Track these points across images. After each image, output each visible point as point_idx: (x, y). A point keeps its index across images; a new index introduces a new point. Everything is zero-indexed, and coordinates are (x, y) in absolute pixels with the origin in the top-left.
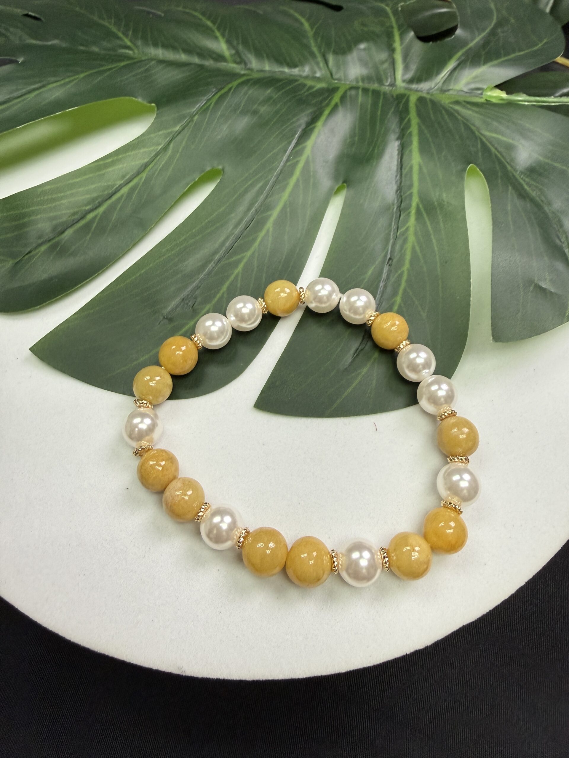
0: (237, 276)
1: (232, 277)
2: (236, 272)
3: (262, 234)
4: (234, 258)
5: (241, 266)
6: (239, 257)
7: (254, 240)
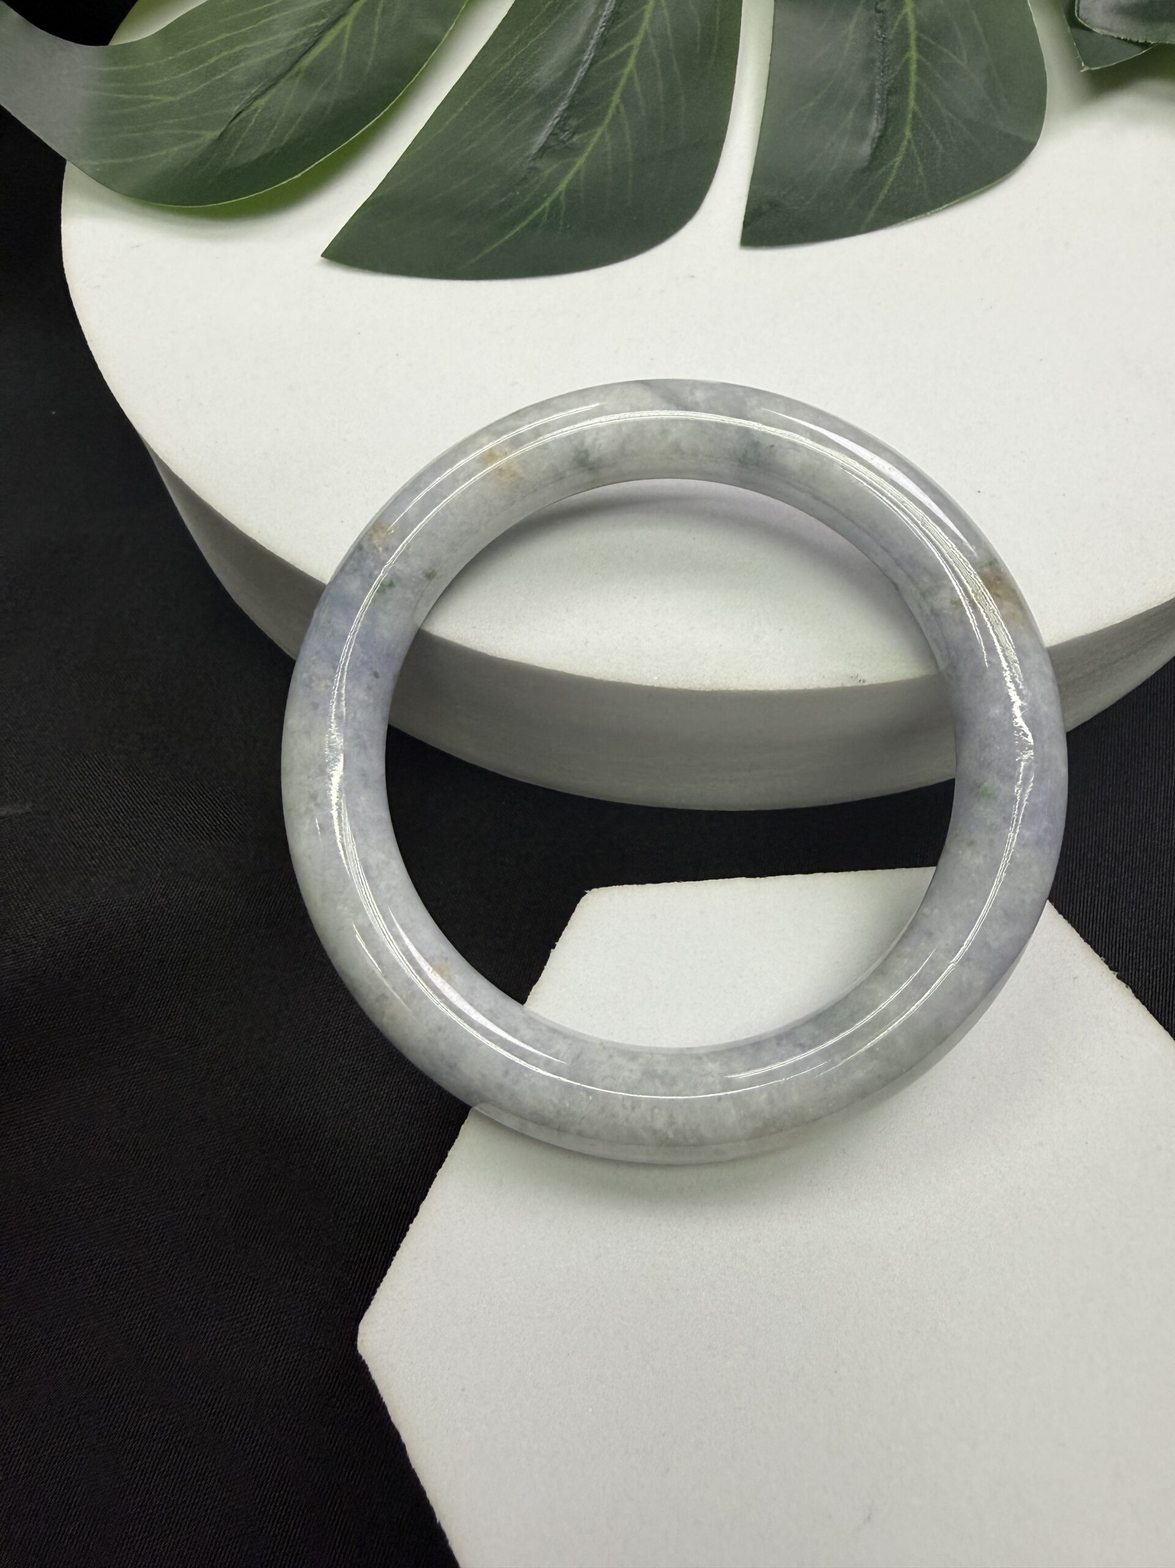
6: (625, 47)
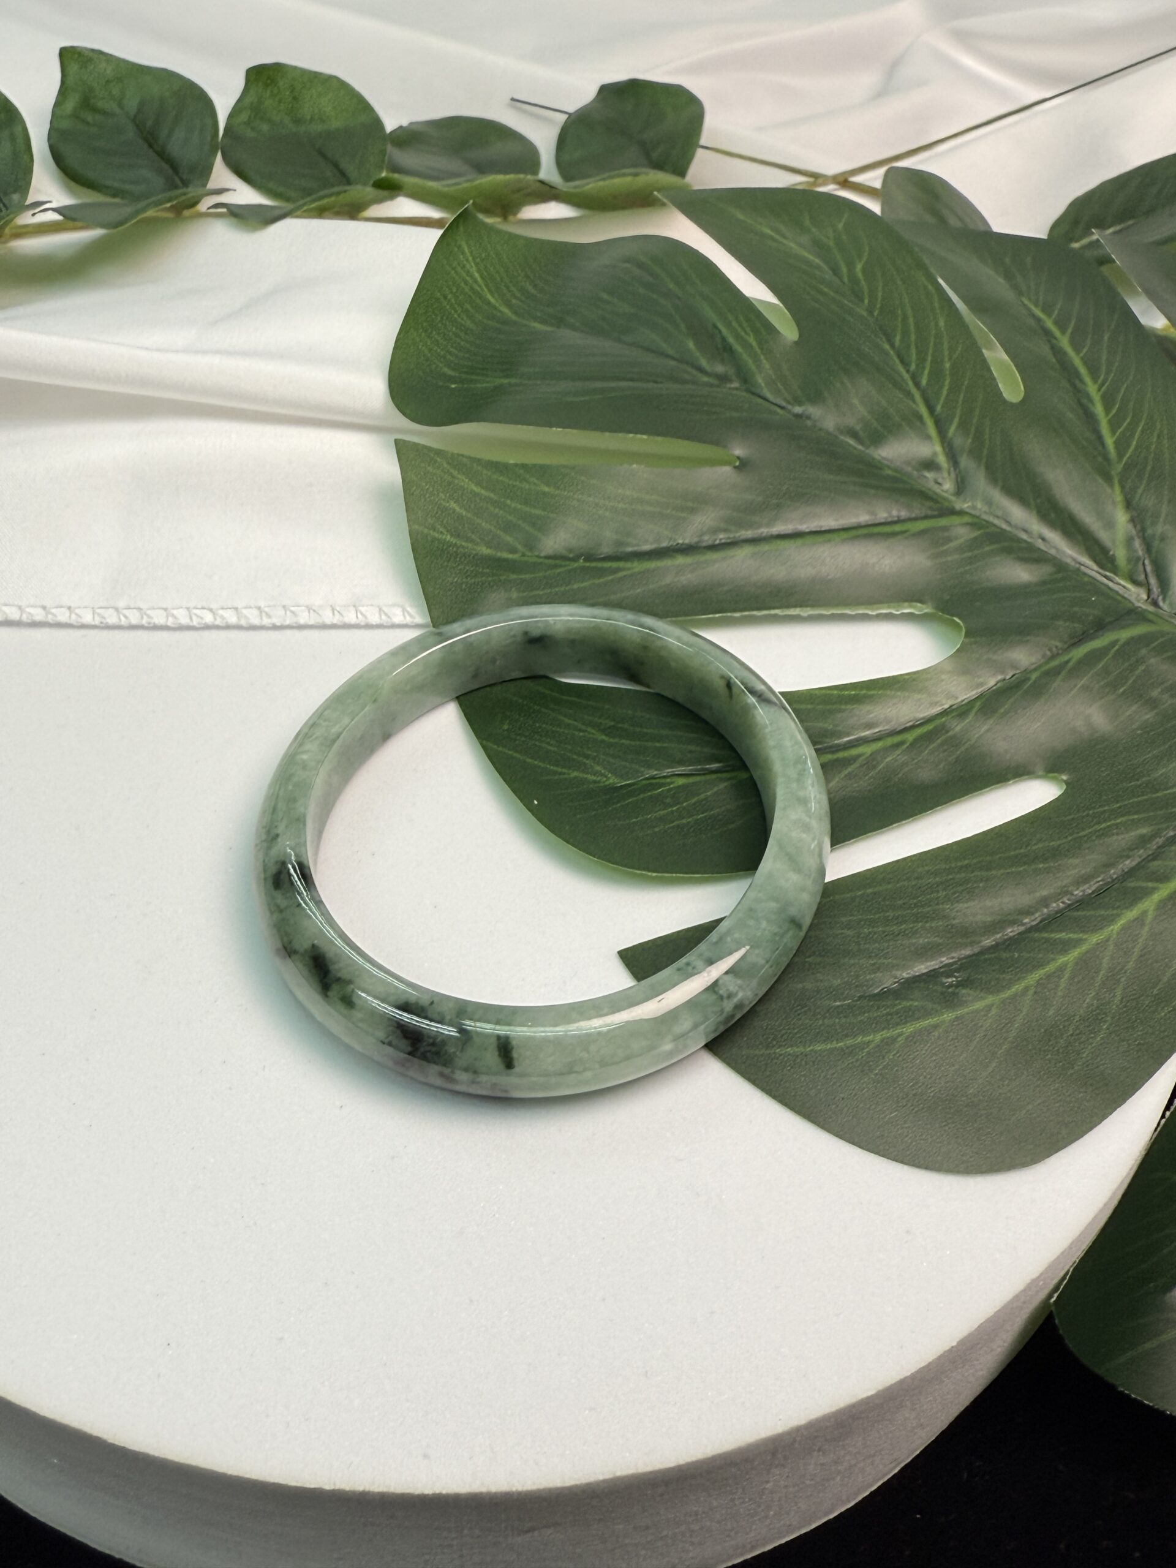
0: (1062, 969)
1: (1050, 968)
2: (1062, 960)
3: (1131, 914)
4: (1063, 935)
5: (1075, 954)
7: (1112, 920)
